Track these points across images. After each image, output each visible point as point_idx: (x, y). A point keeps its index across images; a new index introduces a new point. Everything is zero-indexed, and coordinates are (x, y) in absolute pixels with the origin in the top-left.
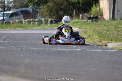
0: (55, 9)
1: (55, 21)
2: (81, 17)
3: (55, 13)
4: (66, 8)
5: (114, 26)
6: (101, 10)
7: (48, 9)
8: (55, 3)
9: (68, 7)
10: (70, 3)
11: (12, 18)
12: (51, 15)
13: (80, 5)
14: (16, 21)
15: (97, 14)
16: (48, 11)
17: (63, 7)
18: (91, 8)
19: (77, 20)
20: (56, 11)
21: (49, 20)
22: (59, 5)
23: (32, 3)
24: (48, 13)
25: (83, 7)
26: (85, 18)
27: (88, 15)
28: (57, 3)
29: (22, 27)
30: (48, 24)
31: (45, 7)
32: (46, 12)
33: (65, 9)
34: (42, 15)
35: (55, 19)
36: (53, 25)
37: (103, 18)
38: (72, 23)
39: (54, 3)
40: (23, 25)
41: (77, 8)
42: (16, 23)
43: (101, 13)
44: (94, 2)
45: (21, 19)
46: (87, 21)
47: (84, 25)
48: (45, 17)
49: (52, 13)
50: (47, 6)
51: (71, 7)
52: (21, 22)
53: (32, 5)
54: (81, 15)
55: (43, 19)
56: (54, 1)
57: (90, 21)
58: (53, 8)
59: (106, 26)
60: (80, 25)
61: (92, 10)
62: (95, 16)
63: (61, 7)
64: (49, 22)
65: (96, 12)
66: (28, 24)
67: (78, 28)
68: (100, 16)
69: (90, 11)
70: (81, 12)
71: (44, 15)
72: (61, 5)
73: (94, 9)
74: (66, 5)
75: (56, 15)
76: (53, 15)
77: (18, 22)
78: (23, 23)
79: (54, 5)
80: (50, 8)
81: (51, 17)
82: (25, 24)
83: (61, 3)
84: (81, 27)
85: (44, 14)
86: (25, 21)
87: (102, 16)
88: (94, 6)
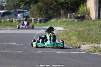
0: (45, 9)
1: (43, 20)
2: (69, 17)
3: (45, 12)
4: (56, 7)
5: (98, 26)
6: (88, 9)
7: (38, 9)
8: (45, 2)
9: (57, 6)
10: (58, 2)
11: (4, 17)
12: (41, 14)
13: (68, 5)
14: (7, 21)
15: (84, 14)
16: (38, 10)
17: (52, 7)
18: (78, 8)
19: (64, 20)
20: (45, 10)
21: (38, 19)
22: (48, 5)
23: (23, 3)
24: (38, 12)
25: (72, 7)
26: (72, 17)
27: (76, 14)
28: (46, 3)
29: (12, 26)
30: (38, 24)
31: (35, 6)
32: (36, 11)
33: (54, 8)
34: (33, 14)
35: (44, 18)
36: (42, 24)
37: (90, 17)
38: (59, 22)
39: (43, 2)
40: (13, 24)
41: (65, 8)
42: (7, 22)
43: (88, 12)
44: (82, 1)
45: (12, 18)
46: (74, 21)
47: (70, 25)
48: (35, 16)
49: (42, 13)
50: (37, 6)
51: (60, 7)
52: (12, 21)
53: (23, 5)
54: (68, 15)
55: (33, 19)
56: (43, 1)
57: (76, 20)
58: (43, 8)
59: (90, 26)
60: (66, 24)
61: (79, 10)
62: (82, 16)
63: (50, 6)
64: (38, 22)
65: (84, 12)
66: (18, 23)
67: (63, 27)
68: (87, 16)
69: (78, 11)
70: (70, 11)
71: (34, 15)
72: (51, 5)
73: (82, 9)
74: (55, 5)
75: (46, 14)
76: (43, 14)
77: (9, 21)
78: (14, 22)
79: (44, 5)
80: (40, 7)
81: (41, 16)
82: (16, 23)
83: (51, 2)
84: (67, 27)
85: (34, 13)
86: (15, 21)
87: (89, 16)
88: (82, 6)
